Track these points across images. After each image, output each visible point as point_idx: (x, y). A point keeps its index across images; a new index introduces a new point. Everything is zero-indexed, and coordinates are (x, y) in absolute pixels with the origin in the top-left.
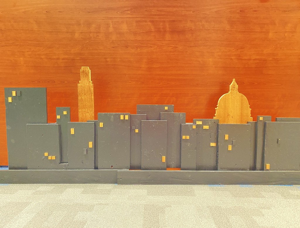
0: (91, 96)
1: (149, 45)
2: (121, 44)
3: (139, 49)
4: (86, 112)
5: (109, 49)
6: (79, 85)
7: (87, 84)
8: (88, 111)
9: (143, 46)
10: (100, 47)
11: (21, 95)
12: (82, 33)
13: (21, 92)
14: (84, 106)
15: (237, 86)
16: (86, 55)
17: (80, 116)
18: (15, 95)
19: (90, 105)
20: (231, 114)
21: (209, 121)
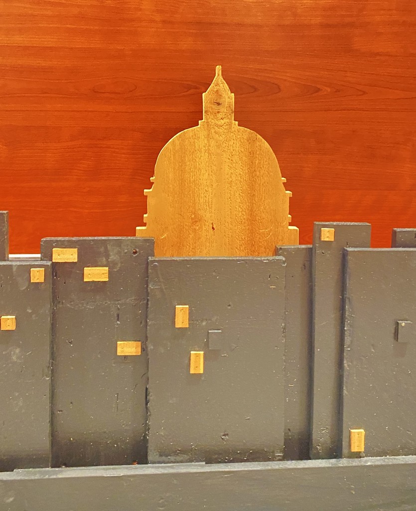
15: (229, 98)
20: (208, 215)
21: (109, 247)
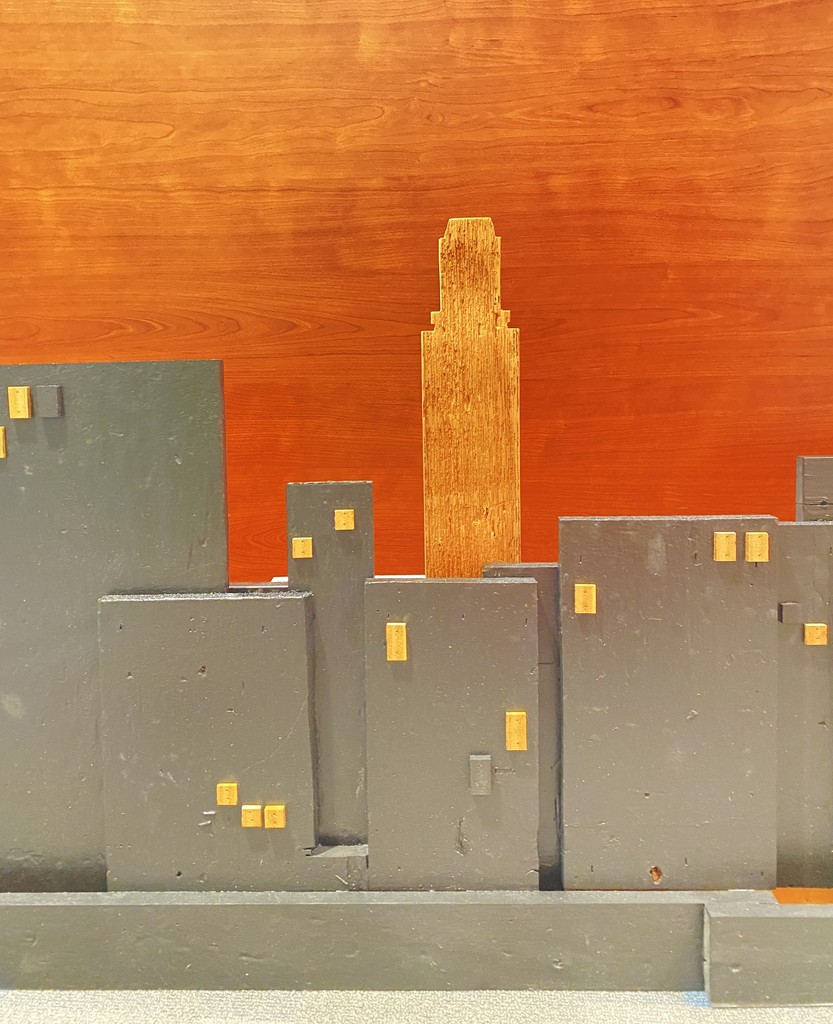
0: (508, 405)
1: (816, 84)
2: (636, 87)
3: (752, 112)
4: (472, 513)
5: (560, 117)
6: (429, 339)
7: (484, 332)
8: (482, 501)
9: (780, 87)
10: (511, 109)
11: (62, 412)
12: (397, 28)
13: (60, 390)
14: (462, 476)
16: (422, 158)
17: (434, 534)
18: (24, 414)
19: (497, 469)
